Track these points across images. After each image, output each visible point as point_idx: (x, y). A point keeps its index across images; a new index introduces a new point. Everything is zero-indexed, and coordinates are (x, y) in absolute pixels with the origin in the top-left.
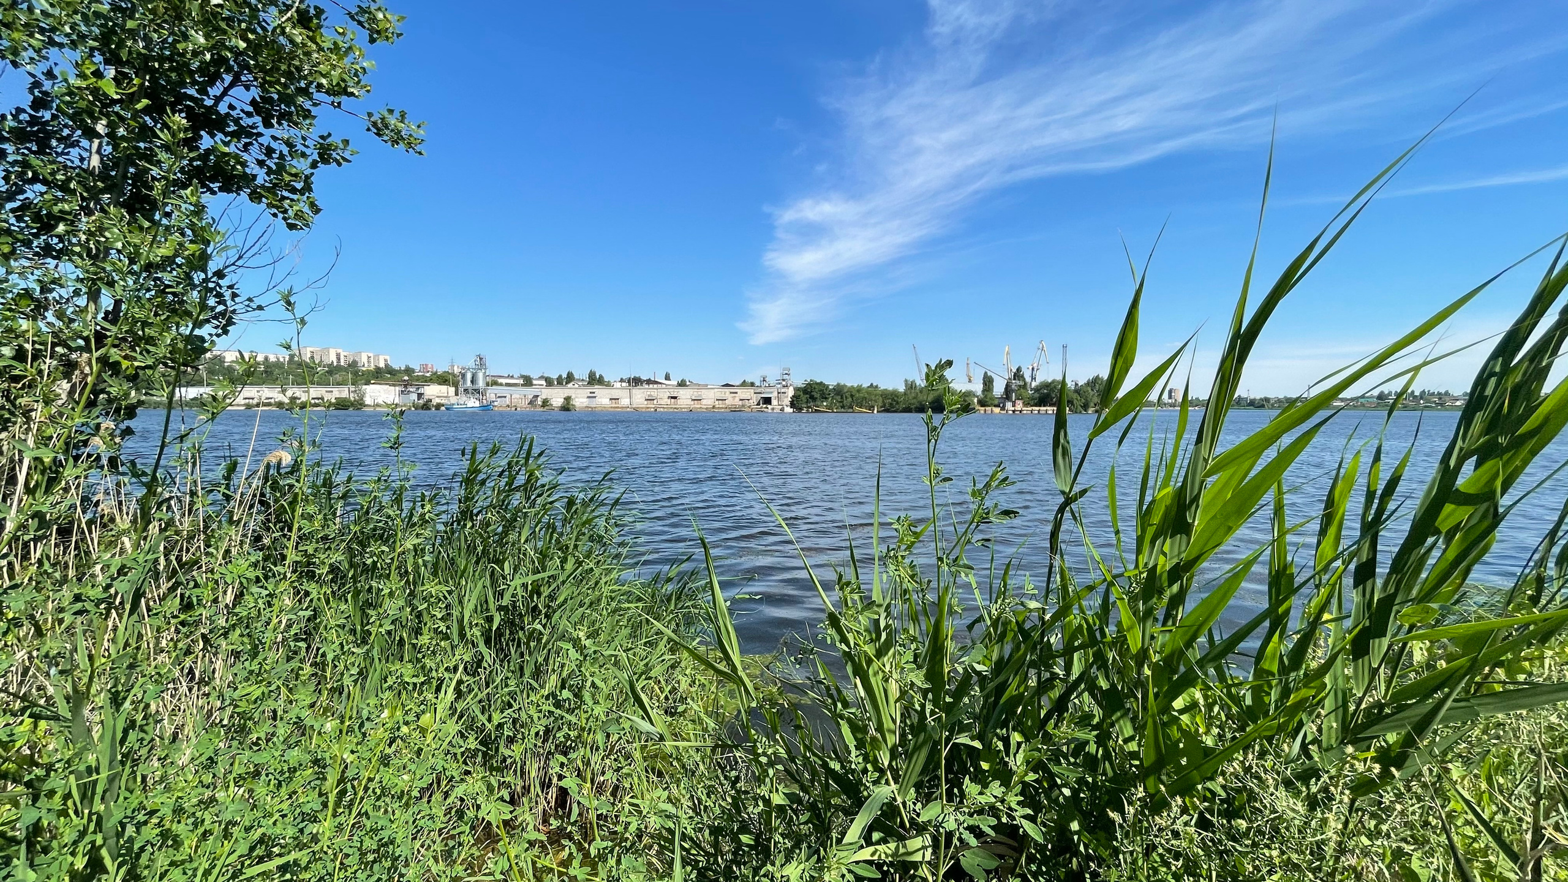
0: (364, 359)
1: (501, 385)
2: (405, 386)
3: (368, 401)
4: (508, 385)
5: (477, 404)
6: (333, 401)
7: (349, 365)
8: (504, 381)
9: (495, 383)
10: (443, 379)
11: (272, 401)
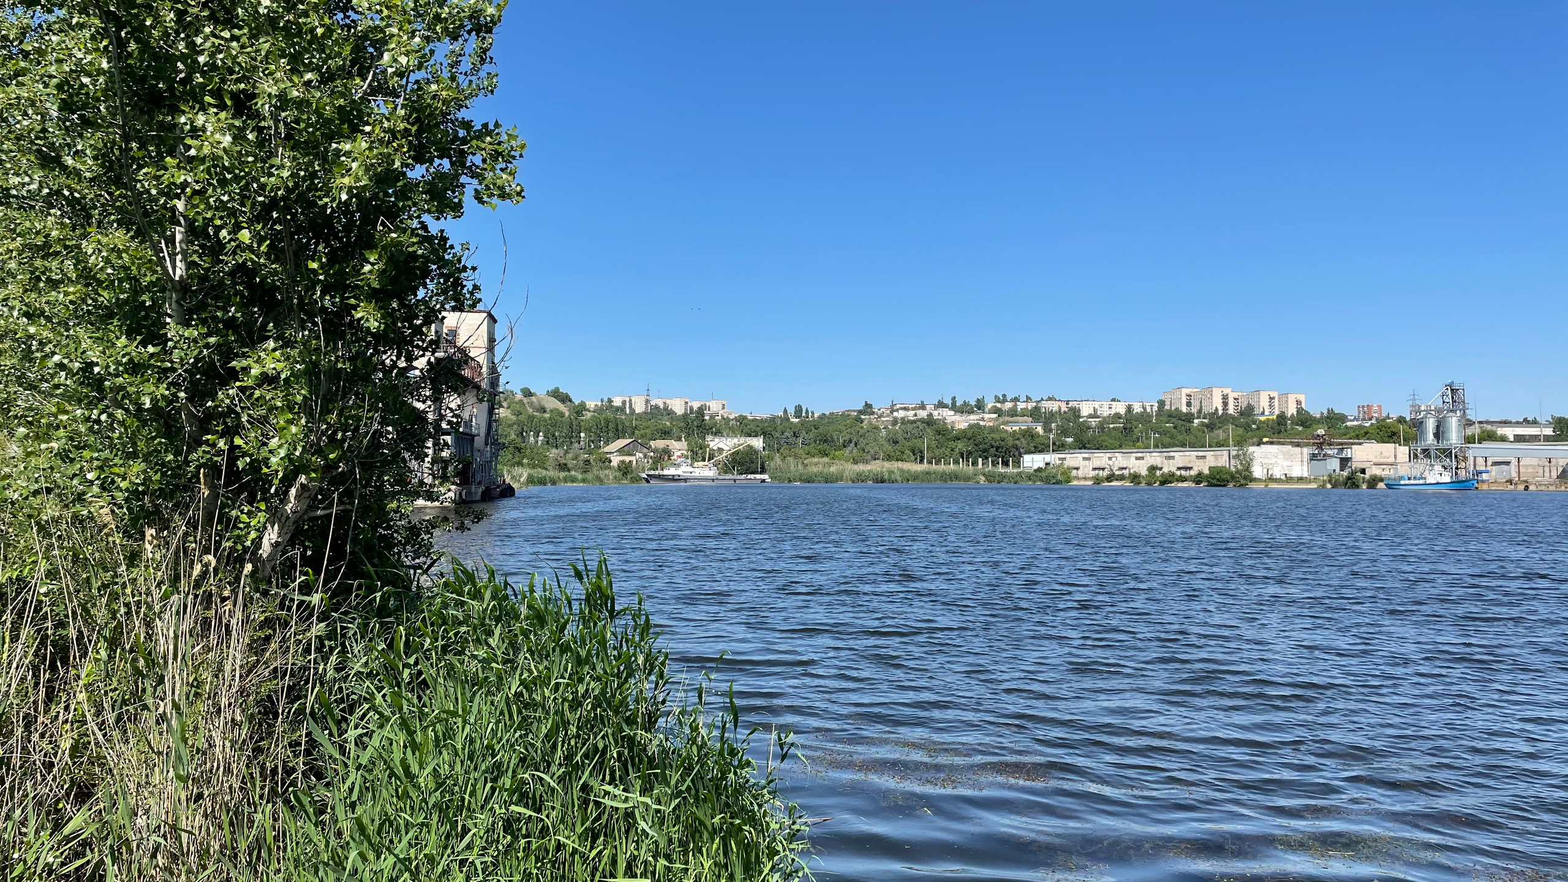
0: (1264, 402)
1: (1503, 439)
2: (1320, 446)
3: (1258, 472)
4: (1519, 439)
5: (1446, 478)
6: (1206, 472)
7: (1242, 414)
8: (1509, 432)
9: (1491, 437)
10: (1387, 433)
11: (1126, 472)
